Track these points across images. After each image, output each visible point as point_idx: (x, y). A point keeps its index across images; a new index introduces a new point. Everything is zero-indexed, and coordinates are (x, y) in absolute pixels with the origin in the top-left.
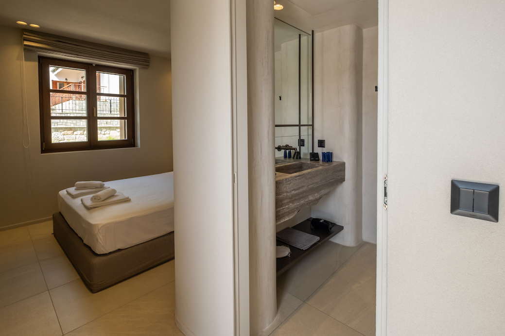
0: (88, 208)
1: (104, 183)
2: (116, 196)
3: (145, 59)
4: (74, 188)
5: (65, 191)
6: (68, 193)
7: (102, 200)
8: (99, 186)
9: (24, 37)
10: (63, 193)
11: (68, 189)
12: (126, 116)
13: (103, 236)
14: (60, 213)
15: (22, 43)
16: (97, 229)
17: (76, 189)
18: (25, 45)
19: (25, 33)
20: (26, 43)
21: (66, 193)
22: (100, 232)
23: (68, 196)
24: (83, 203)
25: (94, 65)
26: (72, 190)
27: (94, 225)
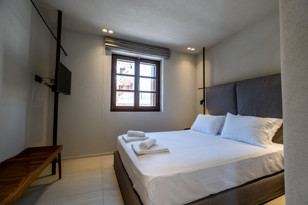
0: (138, 155)
1: (145, 133)
2: (157, 145)
3: (168, 52)
4: (127, 135)
5: (121, 136)
6: (123, 139)
7: (148, 148)
8: (142, 135)
9: (106, 41)
10: (120, 138)
11: (123, 135)
12: (155, 91)
13: (153, 191)
14: (118, 151)
15: (104, 44)
16: (148, 182)
17: (128, 136)
18: (106, 45)
19: (106, 38)
20: (106, 44)
21: (122, 138)
22: (151, 186)
23: (123, 140)
24: (133, 148)
25: (139, 59)
26: (125, 136)
27: (145, 176)
